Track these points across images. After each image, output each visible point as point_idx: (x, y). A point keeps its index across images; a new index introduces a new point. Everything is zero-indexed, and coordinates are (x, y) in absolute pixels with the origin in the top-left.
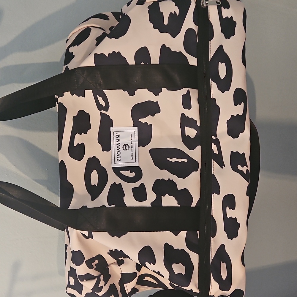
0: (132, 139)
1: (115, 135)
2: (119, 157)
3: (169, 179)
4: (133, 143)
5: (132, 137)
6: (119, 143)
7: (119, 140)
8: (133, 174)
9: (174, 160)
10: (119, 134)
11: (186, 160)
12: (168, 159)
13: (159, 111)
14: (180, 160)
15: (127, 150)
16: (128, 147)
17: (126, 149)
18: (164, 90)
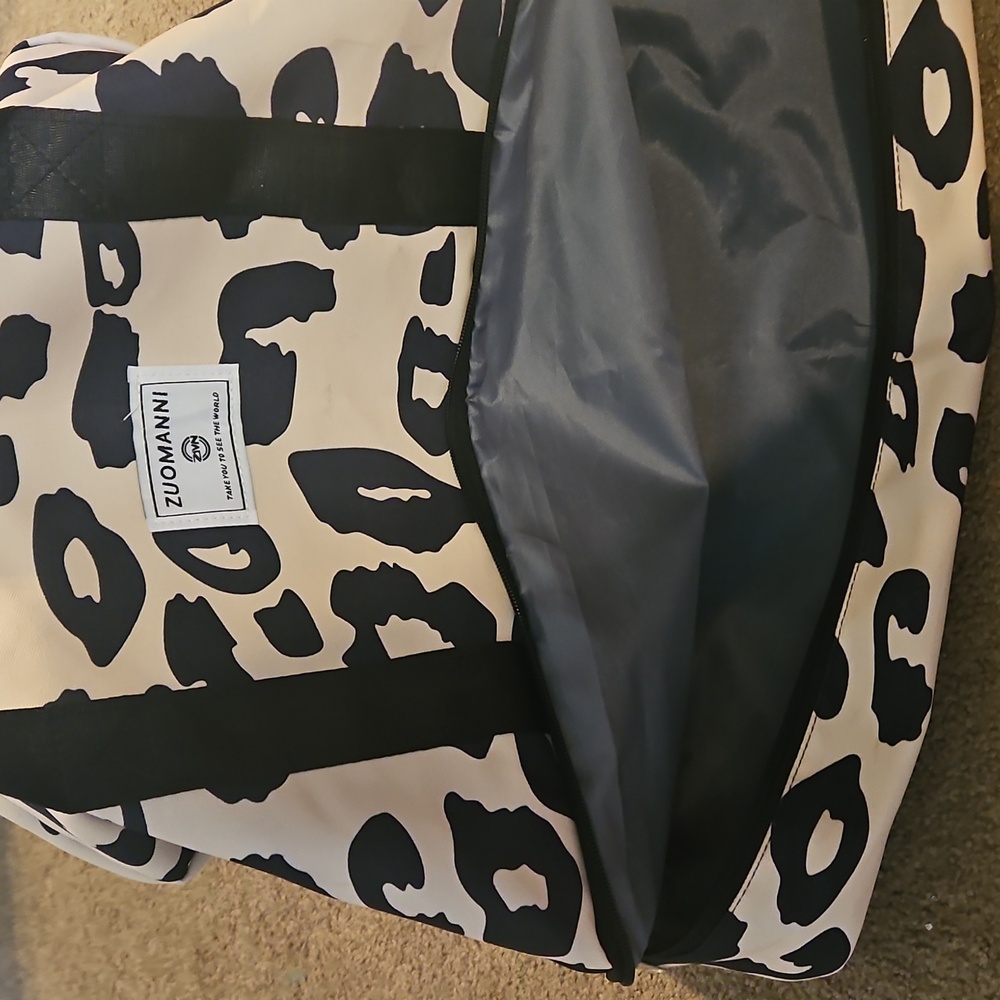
0: (216, 417)
1: (149, 398)
2: (174, 490)
3: (383, 564)
4: (224, 429)
5: (216, 405)
6: (166, 431)
7: (166, 419)
8: (241, 560)
9: (382, 494)
10: (165, 394)
11: (425, 494)
12: (362, 491)
13: (327, 302)
14: (405, 494)
15: (200, 460)
16: (202, 449)
17: (195, 456)
18: (367, 231)
